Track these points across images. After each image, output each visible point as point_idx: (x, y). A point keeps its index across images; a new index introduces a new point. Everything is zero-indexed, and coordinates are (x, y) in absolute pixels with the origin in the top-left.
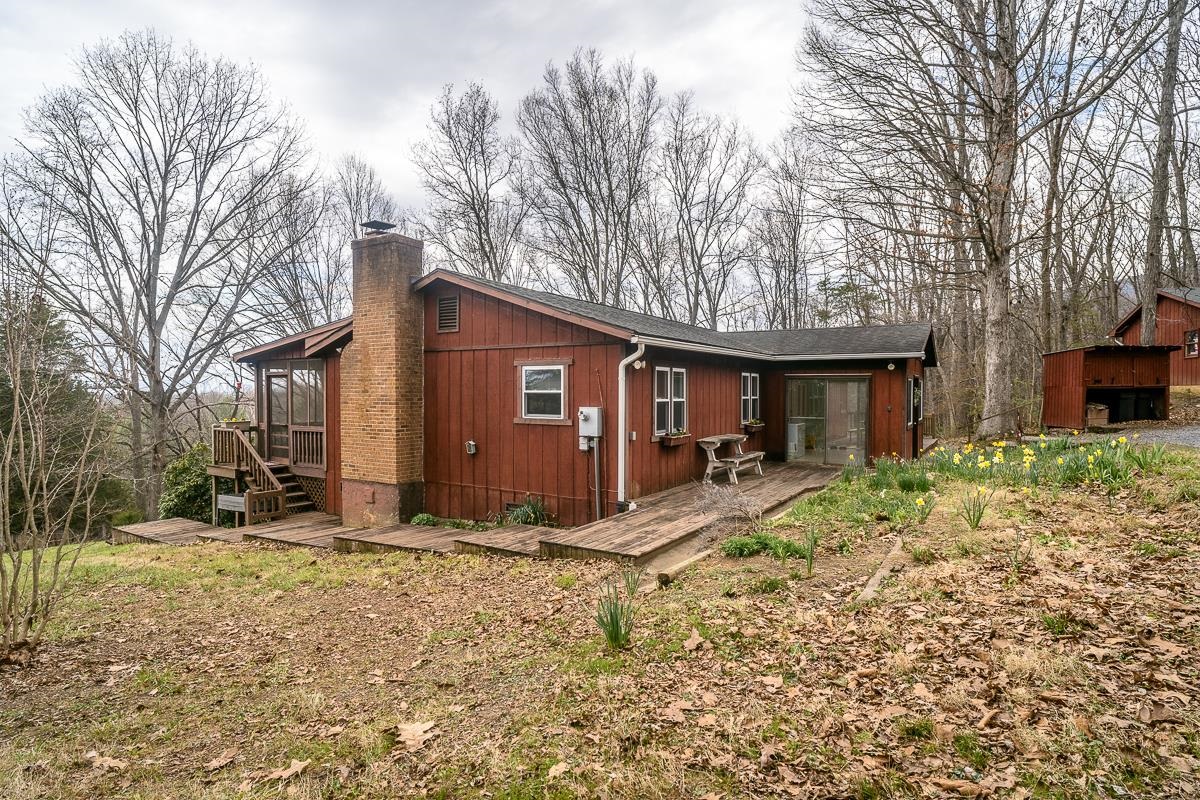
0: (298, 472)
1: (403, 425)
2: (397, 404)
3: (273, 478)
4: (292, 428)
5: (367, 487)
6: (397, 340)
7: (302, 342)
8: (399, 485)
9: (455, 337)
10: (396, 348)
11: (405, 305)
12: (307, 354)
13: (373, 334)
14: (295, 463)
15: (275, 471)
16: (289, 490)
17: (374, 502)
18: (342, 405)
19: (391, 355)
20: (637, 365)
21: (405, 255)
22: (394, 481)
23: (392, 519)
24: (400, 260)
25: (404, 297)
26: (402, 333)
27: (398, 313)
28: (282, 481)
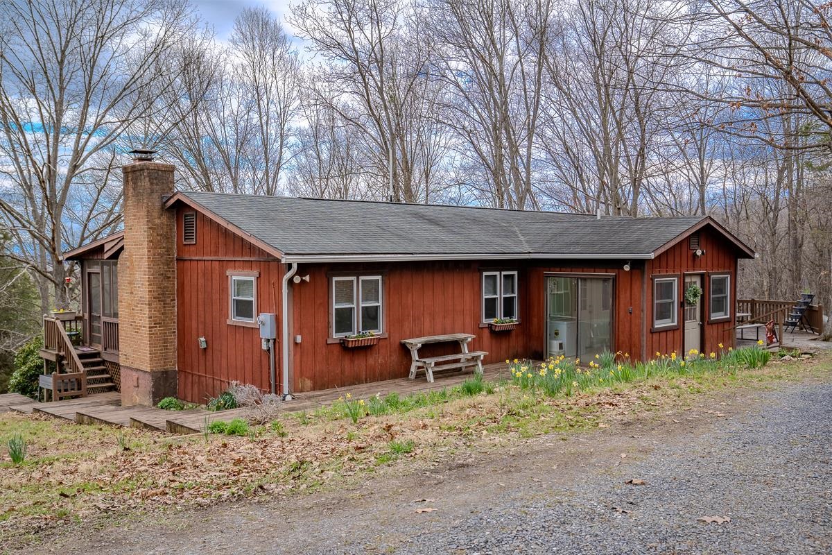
0: (106, 357)
1: (156, 323)
2: (149, 304)
3: (79, 363)
4: (104, 319)
5: (134, 373)
6: (149, 251)
7: (102, 246)
8: (153, 373)
9: (193, 248)
10: (149, 258)
11: (157, 221)
12: (106, 256)
13: (135, 245)
14: (105, 349)
15: (81, 356)
16: (90, 373)
17: (138, 386)
18: (119, 304)
19: (145, 263)
20: (297, 280)
21: (156, 178)
22: (148, 370)
23: (148, 401)
24: (152, 184)
25: (156, 214)
26: (153, 245)
27: (150, 228)
28: (85, 365)
